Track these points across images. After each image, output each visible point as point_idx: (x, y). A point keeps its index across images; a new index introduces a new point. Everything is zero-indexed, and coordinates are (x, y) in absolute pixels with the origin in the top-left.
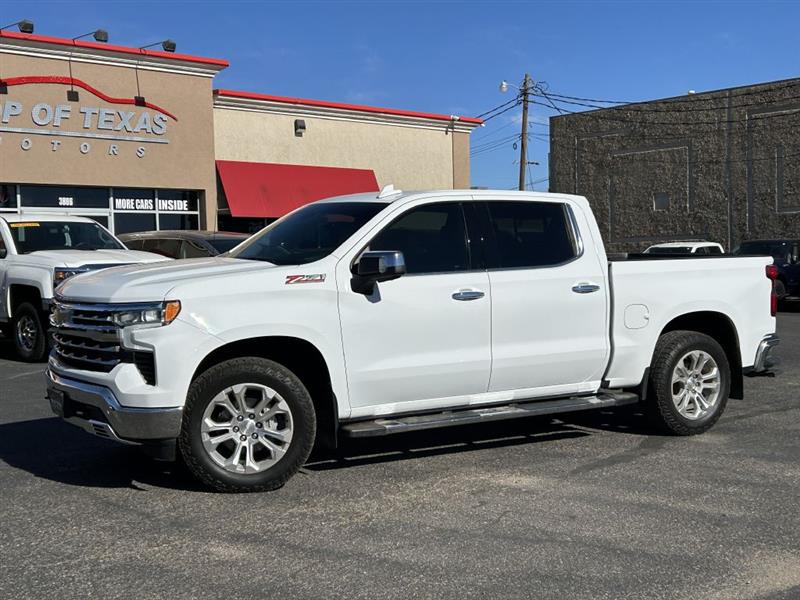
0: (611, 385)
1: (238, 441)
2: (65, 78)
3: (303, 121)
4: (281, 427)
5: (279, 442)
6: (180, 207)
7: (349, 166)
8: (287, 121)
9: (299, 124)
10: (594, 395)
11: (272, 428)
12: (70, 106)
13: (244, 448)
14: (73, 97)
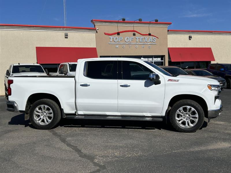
2: (132, 30)
3: (191, 36)
6: (159, 60)
7: (204, 47)
8: (187, 36)
9: (190, 37)
12: (133, 37)
14: (134, 35)
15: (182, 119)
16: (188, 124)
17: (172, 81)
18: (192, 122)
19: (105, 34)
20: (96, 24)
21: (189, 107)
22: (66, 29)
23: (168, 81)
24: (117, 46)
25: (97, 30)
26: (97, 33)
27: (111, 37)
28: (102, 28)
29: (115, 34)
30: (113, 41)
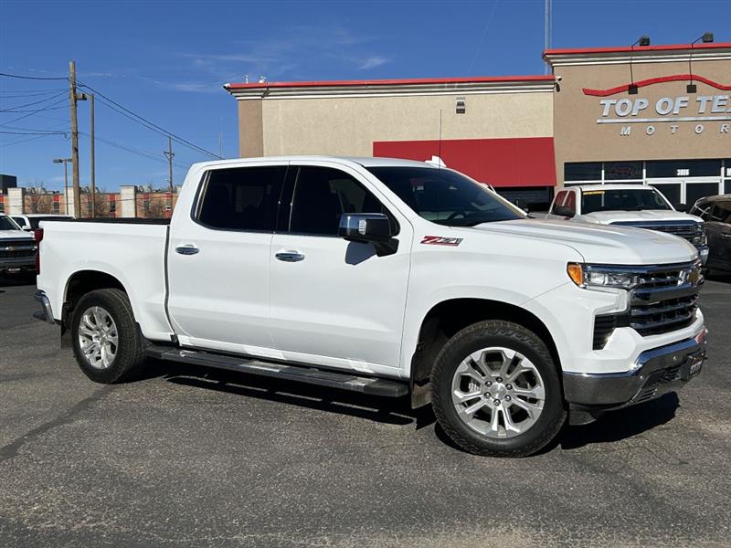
2: (686, 76)
12: (688, 97)
15: (479, 399)
16: (501, 422)
17: (435, 242)
18: (518, 415)
19: (587, 92)
20: (556, 63)
21: (510, 353)
22: (458, 87)
23: (423, 242)
24: (628, 130)
25: (557, 81)
26: (558, 90)
27: (607, 102)
28: (575, 74)
29: (618, 90)
30: (613, 114)
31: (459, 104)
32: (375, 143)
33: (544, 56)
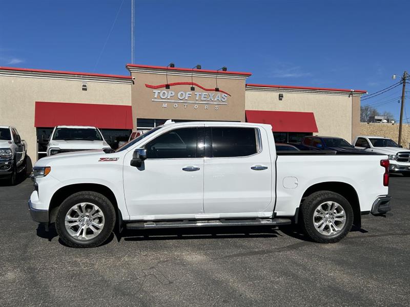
0: (277, 215)
1: (80, 226)
2: (190, 82)
4: (100, 222)
5: (97, 229)
8: (276, 95)
9: (281, 95)
10: (270, 218)
11: (95, 223)
12: (191, 92)
13: (83, 229)
14: (193, 89)
19: (147, 86)
20: (133, 71)
24: (165, 105)
25: (133, 79)
26: (134, 84)
27: (156, 91)
29: (162, 86)
30: (159, 97)
31: (84, 86)
32: (36, 102)
33: (127, 67)
